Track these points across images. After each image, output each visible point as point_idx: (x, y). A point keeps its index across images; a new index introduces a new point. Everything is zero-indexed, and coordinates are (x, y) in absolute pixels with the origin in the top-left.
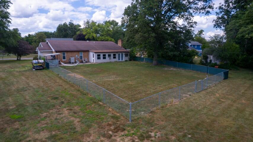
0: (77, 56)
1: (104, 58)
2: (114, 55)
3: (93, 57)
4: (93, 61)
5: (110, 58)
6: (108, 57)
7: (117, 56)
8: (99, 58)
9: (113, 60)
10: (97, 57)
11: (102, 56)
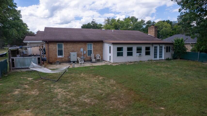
0: (83, 49)
1: (130, 54)
2: (148, 49)
3: (110, 53)
4: (110, 60)
5: (140, 55)
6: (137, 52)
7: (152, 50)
8: (120, 54)
9: (145, 58)
10: (116, 52)
11: (125, 51)
